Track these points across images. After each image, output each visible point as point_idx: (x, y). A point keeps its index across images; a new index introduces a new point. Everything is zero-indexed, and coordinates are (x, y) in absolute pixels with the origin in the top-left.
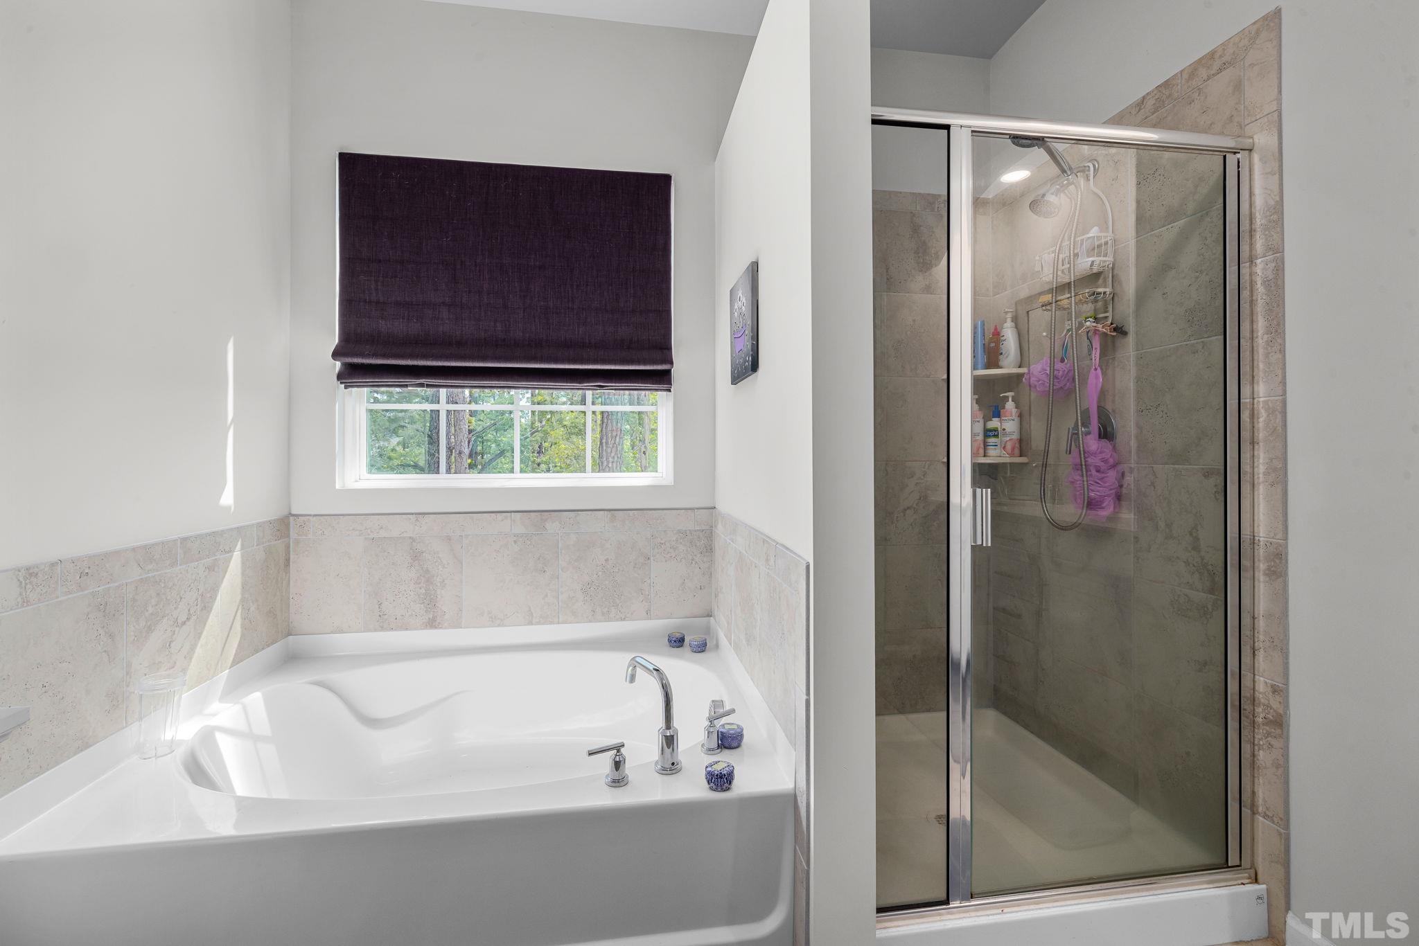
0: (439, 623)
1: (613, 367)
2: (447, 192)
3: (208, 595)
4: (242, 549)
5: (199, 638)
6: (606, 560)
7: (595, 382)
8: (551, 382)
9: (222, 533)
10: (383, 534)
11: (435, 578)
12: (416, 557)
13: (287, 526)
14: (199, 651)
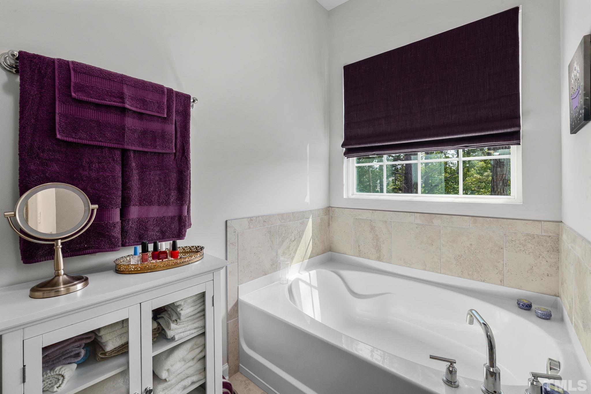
0: (382, 259)
1: (474, 135)
2: (384, 67)
3: (301, 233)
4: (312, 218)
5: (298, 247)
6: (470, 245)
7: (464, 144)
8: (435, 147)
9: (305, 212)
10: (360, 217)
11: (380, 239)
12: (372, 229)
13: (329, 211)
14: (298, 251)
